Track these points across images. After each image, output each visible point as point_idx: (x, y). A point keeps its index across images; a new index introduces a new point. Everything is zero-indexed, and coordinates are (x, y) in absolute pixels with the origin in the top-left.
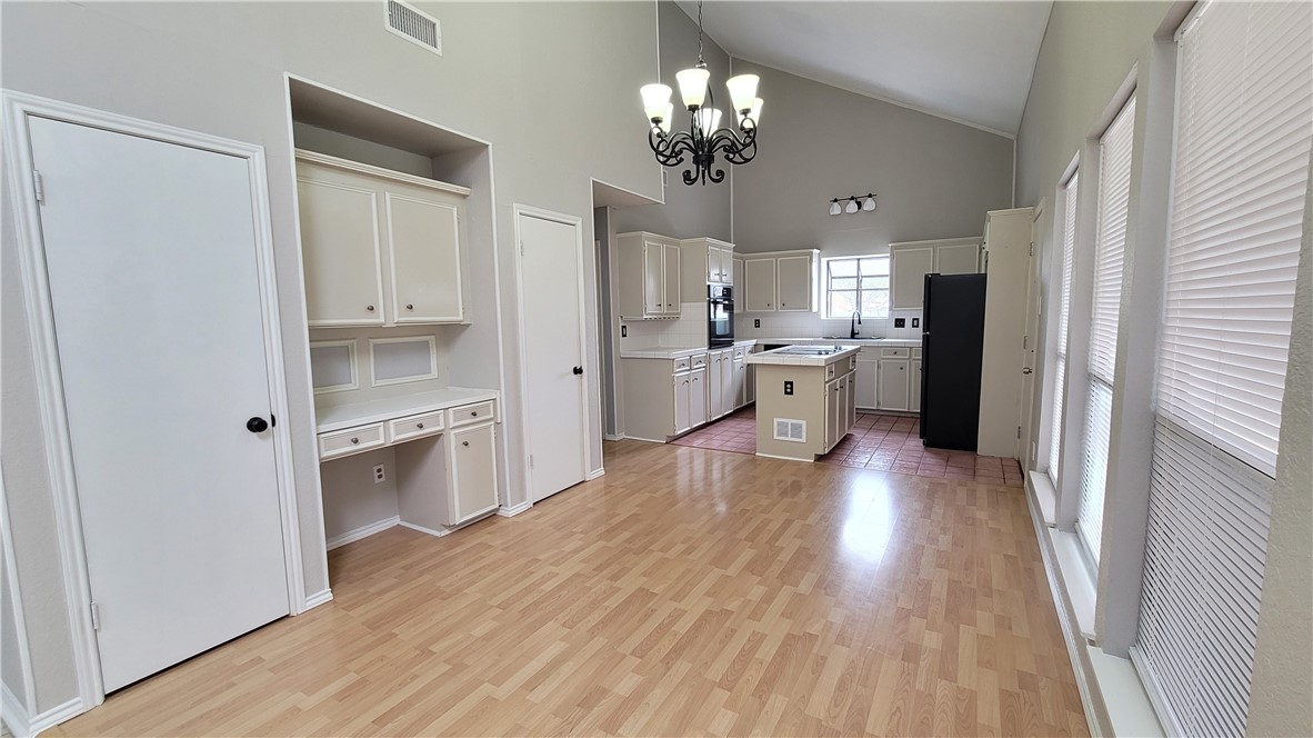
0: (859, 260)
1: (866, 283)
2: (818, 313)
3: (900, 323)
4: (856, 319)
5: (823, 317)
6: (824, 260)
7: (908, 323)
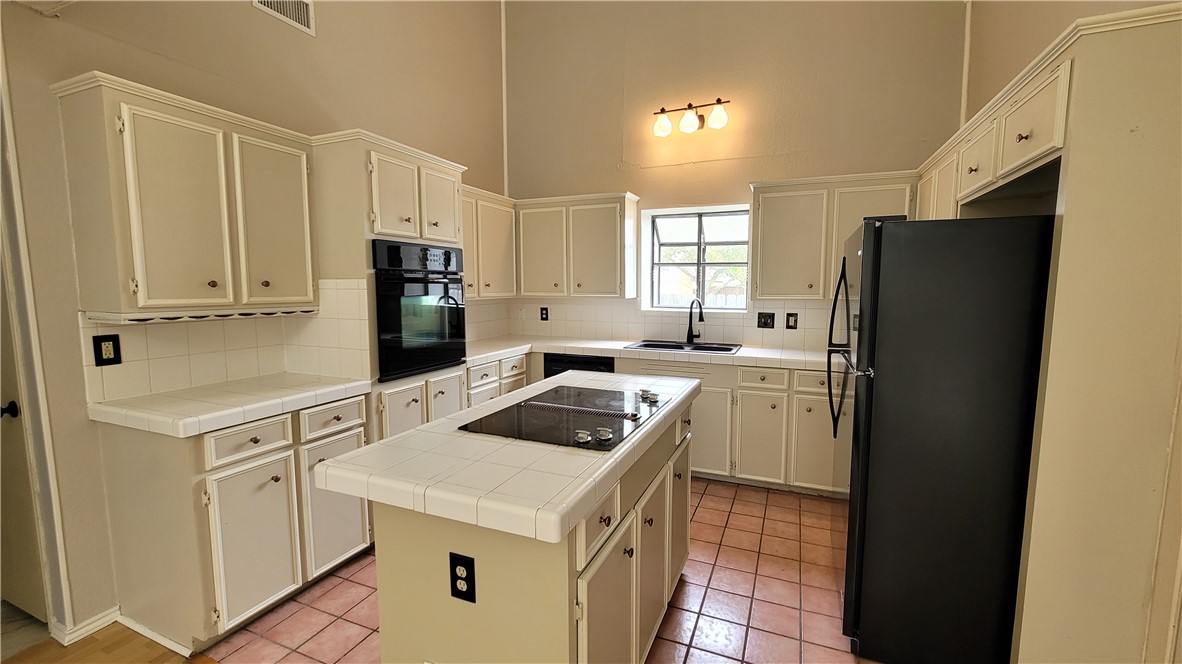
0: (700, 216)
1: (712, 254)
2: (636, 301)
3: (766, 321)
4: (696, 311)
5: (645, 306)
6: (647, 214)
7: (780, 321)
